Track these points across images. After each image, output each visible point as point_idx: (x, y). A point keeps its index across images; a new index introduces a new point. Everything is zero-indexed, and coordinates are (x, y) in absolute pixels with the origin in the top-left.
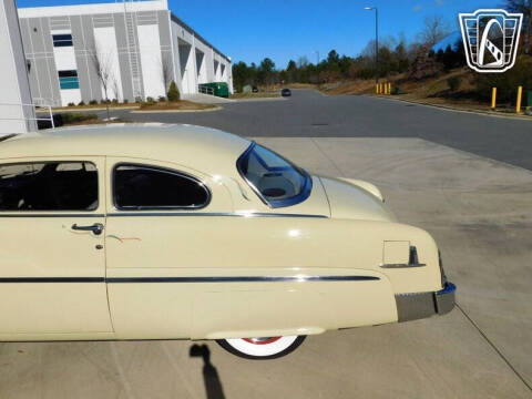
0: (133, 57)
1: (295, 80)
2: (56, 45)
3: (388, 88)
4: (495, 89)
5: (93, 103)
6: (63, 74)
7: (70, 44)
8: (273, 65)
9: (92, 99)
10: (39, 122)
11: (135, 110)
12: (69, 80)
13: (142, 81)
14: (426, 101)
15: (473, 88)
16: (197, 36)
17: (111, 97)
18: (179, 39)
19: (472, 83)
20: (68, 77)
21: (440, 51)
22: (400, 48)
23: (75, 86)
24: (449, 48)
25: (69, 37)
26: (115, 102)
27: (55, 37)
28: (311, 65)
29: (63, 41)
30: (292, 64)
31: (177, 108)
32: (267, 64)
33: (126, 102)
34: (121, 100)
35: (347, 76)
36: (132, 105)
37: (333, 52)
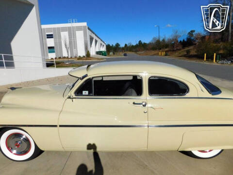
0: (74, 41)
1: (127, 50)
2: (48, 38)
3: (164, 53)
4: (205, 54)
5: (60, 58)
6: (49, 48)
7: (52, 37)
8: (119, 45)
9: (59, 56)
10: (47, 63)
11: (75, 60)
12: (52, 50)
13: (77, 50)
14: (179, 58)
15: (196, 53)
16: (95, 35)
17: (66, 56)
18: (90, 36)
19: (196, 52)
20: (51, 49)
21: (181, 41)
22: (163, 40)
23: (54, 52)
24: (184, 40)
25: (52, 35)
26: (68, 57)
27: (47, 35)
28: (133, 46)
29: (50, 36)
30: (126, 45)
31: (90, 60)
32: (118, 45)
33: (71, 57)
34: (70, 57)
35: (147, 49)
36: (73, 58)
37: (140, 41)
